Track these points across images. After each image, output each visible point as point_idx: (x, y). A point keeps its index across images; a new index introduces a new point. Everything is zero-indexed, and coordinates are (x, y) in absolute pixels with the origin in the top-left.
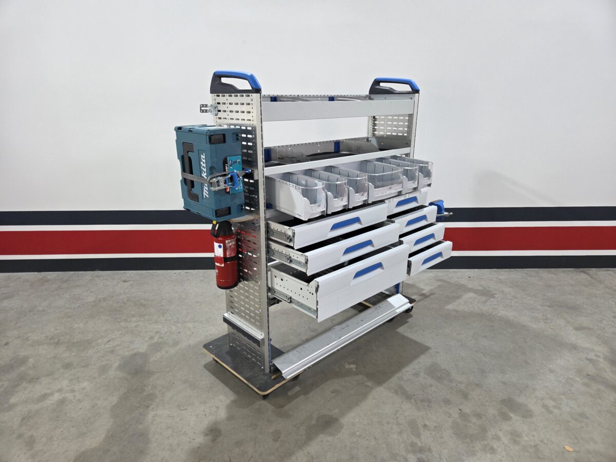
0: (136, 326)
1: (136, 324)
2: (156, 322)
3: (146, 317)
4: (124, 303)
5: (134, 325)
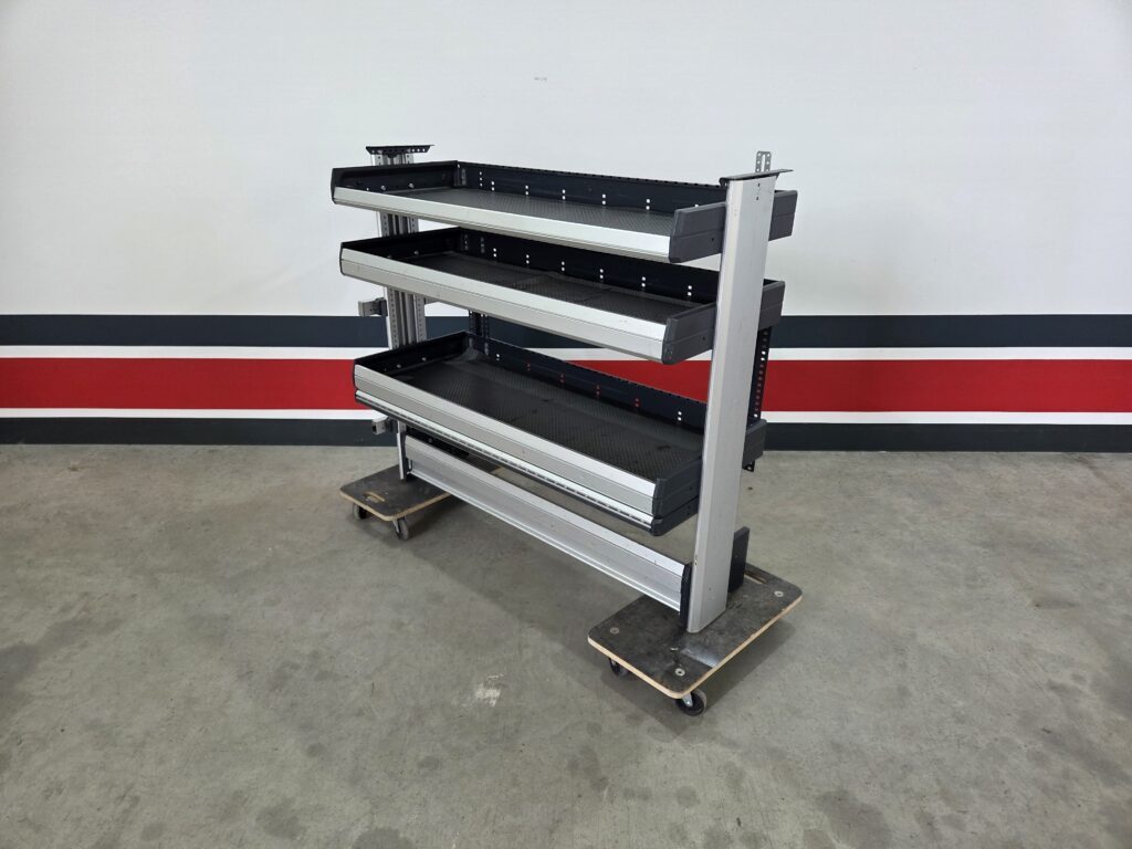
0: (46, 579)
1: (48, 573)
2: (93, 570)
3: (79, 556)
5: (43, 576)
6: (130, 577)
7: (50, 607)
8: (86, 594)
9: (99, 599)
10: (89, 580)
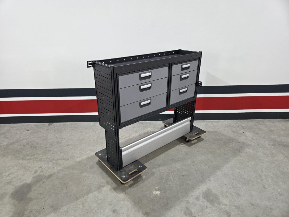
0: (28, 163)
1: (28, 161)
2: (41, 160)
3: (36, 156)
4: (24, 146)
5: (27, 162)
9: (44, 168)
10: (40, 163)
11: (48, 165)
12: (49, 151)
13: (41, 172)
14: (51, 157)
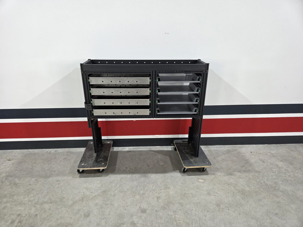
6: (34, 206)
7: (7, 222)
8: (19, 215)
9: (24, 217)
10: (20, 208)
11: (30, 211)
12: (33, 190)
13: (20, 223)
14: (34, 200)
